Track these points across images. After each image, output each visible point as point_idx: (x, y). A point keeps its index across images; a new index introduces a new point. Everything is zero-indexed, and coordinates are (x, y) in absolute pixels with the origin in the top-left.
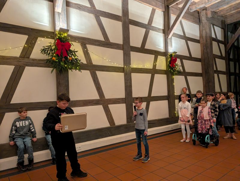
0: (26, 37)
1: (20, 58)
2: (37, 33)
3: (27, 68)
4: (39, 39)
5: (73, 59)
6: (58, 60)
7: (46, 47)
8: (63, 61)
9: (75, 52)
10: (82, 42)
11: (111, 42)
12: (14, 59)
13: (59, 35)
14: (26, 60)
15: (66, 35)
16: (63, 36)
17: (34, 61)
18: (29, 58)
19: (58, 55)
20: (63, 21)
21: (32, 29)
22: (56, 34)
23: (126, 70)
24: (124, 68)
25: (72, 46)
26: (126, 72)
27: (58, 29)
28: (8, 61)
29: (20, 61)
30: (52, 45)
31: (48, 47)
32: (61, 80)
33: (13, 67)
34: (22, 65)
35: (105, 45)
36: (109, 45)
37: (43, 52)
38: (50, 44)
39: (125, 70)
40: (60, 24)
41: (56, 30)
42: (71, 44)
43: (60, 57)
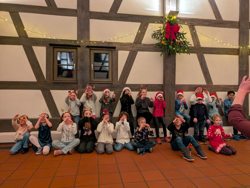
0: (139, 24)
1: (134, 44)
2: (148, 19)
3: (139, 53)
4: (150, 24)
5: (181, 41)
6: (167, 44)
7: (156, 32)
8: (171, 44)
9: (184, 34)
10: (191, 24)
11: (224, 19)
12: (129, 45)
13: (168, 19)
14: (139, 45)
15: (175, 17)
16: (172, 19)
17: (145, 46)
18: (140, 43)
19: (166, 39)
20: (172, 4)
21: (144, 16)
22: (165, 18)
23: (242, 51)
24: (238, 50)
25: (181, 28)
26: (242, 54)
27: (167, 12)
28: (125, 47)
29: (134, 47)
30: (161, 29)
31: (158, 32)
32: (168, 64)
33: (128, 52)
34: (135, 50)
35: (216, 24)
36: (221, 23)
37: (153, 37)
38: (159, 29)
39: (240, 51)
40: (169, 7)
41: (166, 14)
42: (180, 26)
43: (169, 41)
